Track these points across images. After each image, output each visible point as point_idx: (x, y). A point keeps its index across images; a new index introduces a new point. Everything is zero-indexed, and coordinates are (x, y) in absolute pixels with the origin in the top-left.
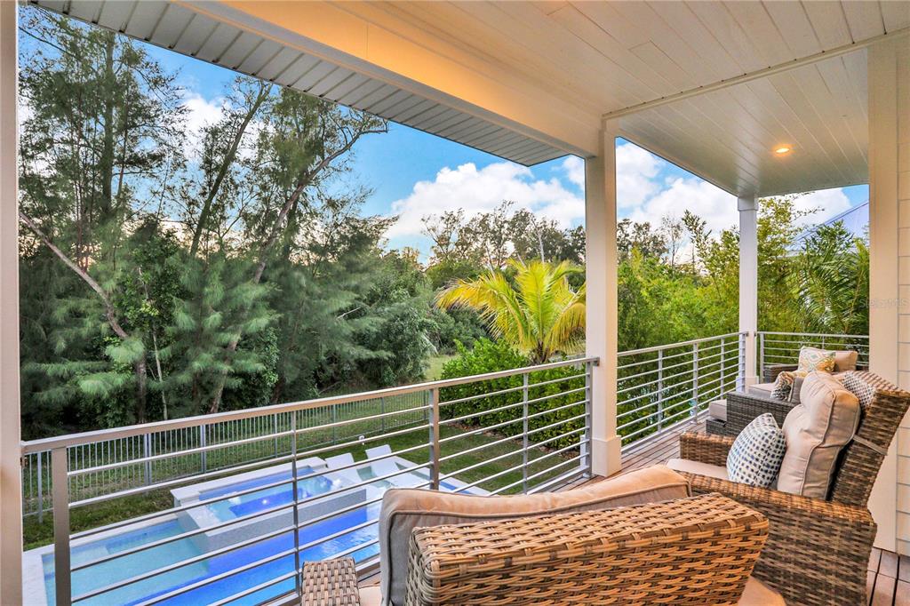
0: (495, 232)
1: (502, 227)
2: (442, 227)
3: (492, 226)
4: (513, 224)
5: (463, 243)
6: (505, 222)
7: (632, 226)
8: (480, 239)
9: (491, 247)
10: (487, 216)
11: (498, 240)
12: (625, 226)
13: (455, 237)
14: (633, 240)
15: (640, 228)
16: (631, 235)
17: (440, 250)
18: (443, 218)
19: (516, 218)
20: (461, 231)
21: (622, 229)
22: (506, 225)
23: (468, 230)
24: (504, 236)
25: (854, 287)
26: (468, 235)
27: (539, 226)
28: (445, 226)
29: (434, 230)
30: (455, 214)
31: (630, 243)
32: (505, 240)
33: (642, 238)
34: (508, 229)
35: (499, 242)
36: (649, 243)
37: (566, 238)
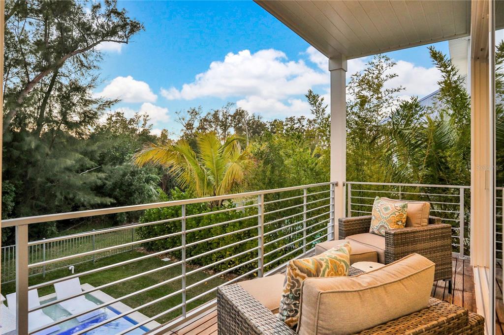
0: (223, 122)
1: (227, 118)
2: (188, 117)
3: (221, 117)
4: (234, 117)
5: (202, 128)
6: (229, 115)
7: (306, 120)
8: (214, 126)
9: (220, 131)
10: (218, 111)
11: (225, 127)
12: (302, 120)
13: (196, 124)
14: (306, 129)
15: (310, 122)
16: (305, 126)
17: (187, 132)
18: (189, 112)
19: (236, 114)
20: (201, 120)
21: (300, 122)
22: (230, 118)
23: (205, 120)
24: (228, 124)
25: (426, 147)
26: (205, 123)
27: (251, 119)
28: (190, 117)
29: (183, 119)
30: (197, 110)
31: (305, 130)
32: (229, 126)
33: (312, 128)
34: (231, 120)
35: (225, 128)
36: (316, 131)
37: (267, 126)
